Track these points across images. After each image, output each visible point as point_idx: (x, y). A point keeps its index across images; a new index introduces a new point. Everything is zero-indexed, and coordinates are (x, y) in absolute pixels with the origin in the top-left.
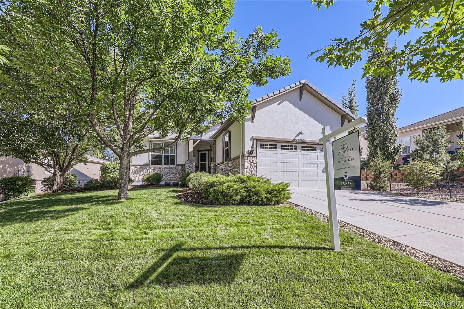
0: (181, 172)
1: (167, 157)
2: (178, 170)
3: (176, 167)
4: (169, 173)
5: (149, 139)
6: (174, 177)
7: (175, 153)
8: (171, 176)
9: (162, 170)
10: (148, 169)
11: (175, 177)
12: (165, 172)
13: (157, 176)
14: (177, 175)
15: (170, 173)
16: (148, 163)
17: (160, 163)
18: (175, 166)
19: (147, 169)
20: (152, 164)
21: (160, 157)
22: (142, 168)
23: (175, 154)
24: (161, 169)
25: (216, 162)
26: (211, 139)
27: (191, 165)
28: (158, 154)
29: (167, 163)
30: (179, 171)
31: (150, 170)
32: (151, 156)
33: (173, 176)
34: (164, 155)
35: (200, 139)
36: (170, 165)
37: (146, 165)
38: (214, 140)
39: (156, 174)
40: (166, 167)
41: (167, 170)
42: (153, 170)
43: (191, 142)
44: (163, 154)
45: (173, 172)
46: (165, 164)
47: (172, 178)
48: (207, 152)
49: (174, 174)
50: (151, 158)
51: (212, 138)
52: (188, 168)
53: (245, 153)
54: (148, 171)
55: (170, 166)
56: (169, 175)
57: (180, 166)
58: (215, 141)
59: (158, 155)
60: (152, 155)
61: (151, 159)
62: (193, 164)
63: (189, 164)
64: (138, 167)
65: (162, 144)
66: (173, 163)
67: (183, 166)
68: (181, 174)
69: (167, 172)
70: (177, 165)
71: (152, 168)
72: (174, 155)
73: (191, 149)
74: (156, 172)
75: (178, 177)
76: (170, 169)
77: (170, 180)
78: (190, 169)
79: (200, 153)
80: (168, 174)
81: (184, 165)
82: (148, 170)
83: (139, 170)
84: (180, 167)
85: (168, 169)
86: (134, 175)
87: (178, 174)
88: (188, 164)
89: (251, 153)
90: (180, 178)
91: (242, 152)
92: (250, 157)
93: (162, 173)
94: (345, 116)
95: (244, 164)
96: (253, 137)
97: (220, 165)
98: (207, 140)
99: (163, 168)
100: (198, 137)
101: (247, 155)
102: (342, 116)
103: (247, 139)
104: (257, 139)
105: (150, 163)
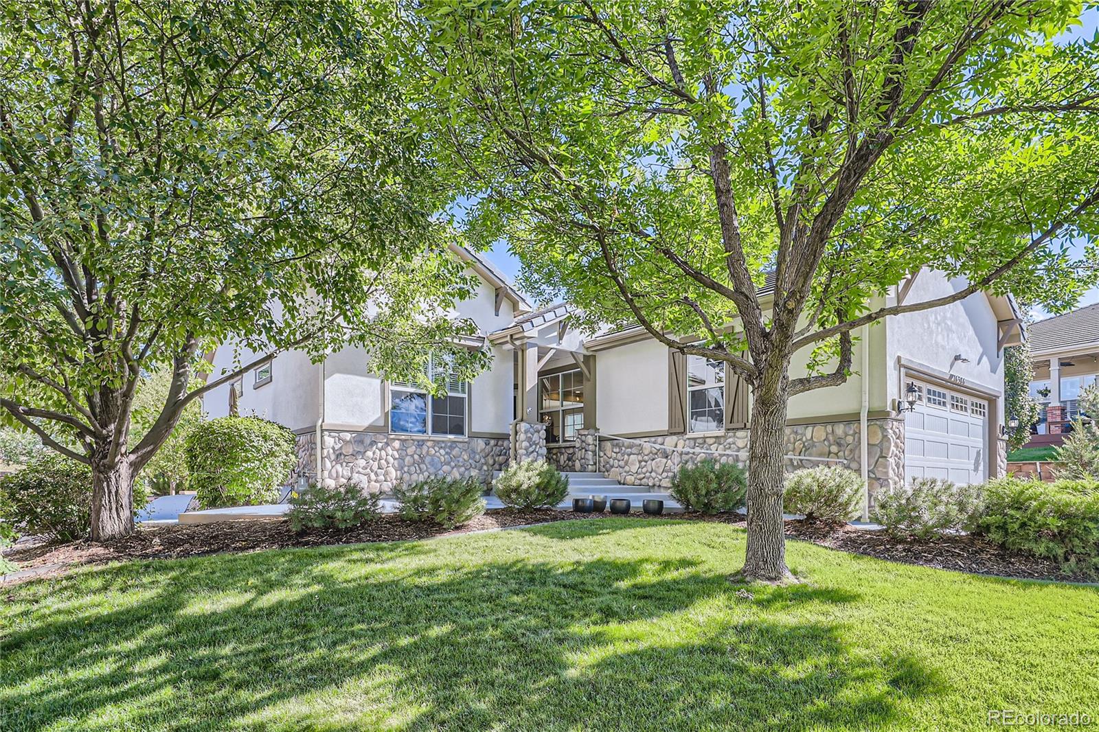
0: (482, 460)
2: (474, 452)
3: (468, 443)
4: (448, 464)
7: (463, 391)
9: (428, 453)
10: (382, 449)
12: (436, 459)
14: (473, 473)
15: (453, 464)
16: (382, 423)
18: (465, 438)
19: (380, 445)
20: (394, 429)
22: (362, 442)
23: (466, 396)
24: (425, 448)
25: (595, 429)
28: (412, 390)
30: (477, 457)
31: (390, 451)
32: (390, 395)
34: (433, 397)
35: (554, 346)
36: (451, 433)
37: (372, 429)
40: (438, 442)
41: (442, 451)
42: (397, 450)
43: (532, 355)
44: (429, 393)
45: (461, 460)
46: (435, 430)
49: (463, 469)
50: (389, 405)
51: (589, 348)
52: (526, 449)
53: (887, 409)
54: (383, 454)
55: (452, 438)
56: (450, 473)
57: (480, 441)
60: (393, 392)
61: (390, 407)
64: (348, 436)
66: (458, 426)
68: (485, 468)
69: (442, 459)
70: (474, 436)
71: (396, 445)
72: (463, 399)
73: (531, 380)
76: (451, 448)
80: (445, 468)
81: (506, 437)
82: (380, 450)
83: (351, 451)
84: (481, 444)
85: (444, 448)
86: (334, 471)
87: (476, 467)
89: (899, 408)
91: (867, 403)
92: (896, 420)
93: (426, 462)
94: (1013, 324)
95: (885, 444)
96: (899, 358)
97: (647, 439)
98: (571, 353)
99: (429, 444)
100: (551, 340)
101: (894, 414)
102: (1000, 323)
103: (891, 363)
104: (905, 367)
105: (386, 425)
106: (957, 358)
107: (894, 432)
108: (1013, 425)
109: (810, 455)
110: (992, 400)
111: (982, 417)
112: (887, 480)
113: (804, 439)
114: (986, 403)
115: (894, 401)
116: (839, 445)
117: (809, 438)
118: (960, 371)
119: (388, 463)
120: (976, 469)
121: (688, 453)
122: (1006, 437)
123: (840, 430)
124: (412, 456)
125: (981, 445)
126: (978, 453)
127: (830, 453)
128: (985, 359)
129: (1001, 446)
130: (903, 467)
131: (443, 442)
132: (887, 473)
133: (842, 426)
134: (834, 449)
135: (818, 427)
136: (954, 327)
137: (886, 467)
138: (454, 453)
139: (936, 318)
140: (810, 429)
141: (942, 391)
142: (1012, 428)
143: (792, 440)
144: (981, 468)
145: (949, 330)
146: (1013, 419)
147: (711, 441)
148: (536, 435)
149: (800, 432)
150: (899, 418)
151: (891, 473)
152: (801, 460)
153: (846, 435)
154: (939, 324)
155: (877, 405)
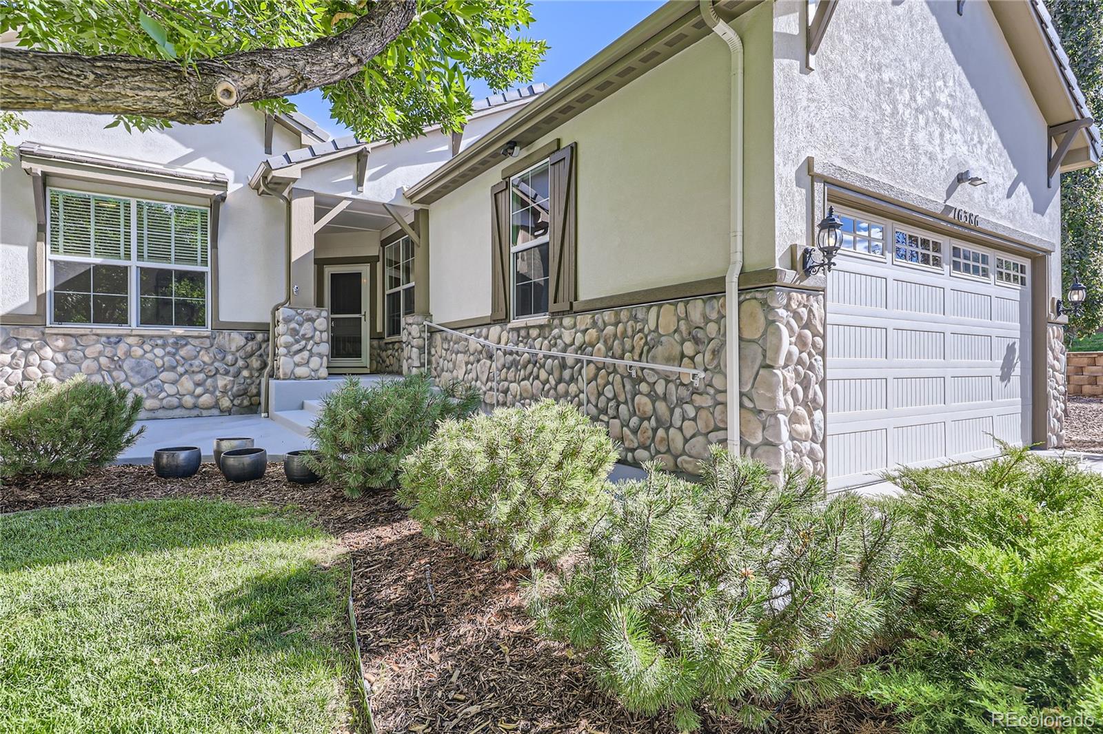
0: (241, 363)
1: (156, 281)
2: (223, 351)
3: (211, 338)
4: (173, 368)
5: (38, 169)
6: (199, 390)
7: (205, 263)
8: (187, 384)
9: (128, 354)
10: (32, 350)
11: (206, 391)
12: (146, 363)
13: (93, 408)
14: (221, 382)
15: (180, 369)
16: (33, 310)
17: (112, 312)
18: (206, 331)
19: (27, 346)
20: (59, 319)
21: (114, 278)
23: (207, 269)
24: (121, 349)
25: (427, 315)
26: (408, 204)
27: (306, 329)
28: (99, 260)
29: (156, 314)
30: (230, 358)
31: (48, 352)
32: (50, 268)
33: (198, 385)
34: (143, 271)
35: (349, 194)
36: (177, 325)
37: (12, 320)
38: (418, 207)
39: (76, 394)
40: (151, 337)
41: (159, 351)
42: (64, 351)
43: (303, 208)
44: (134, 264)
45: (196, 362)
46: (145, 320)
47: (192, 394)
48: (365, 269)
49: (201, 376)
50: (48, 284)
51: (411, 198)
52: (288, 346)
53: (777, 267)
54: (34, 358)
55: (180, 331)
56: (174, 383)
57: (235, 335)
58: (422, 216)
59: (97, 267)
60: (56, 263)
61: (50, 286)
62: (312, 320)
63: (293, 325)
65: (128, 206)
66: (191, 314)
67: (260, 332)
68: (245, 373)
69: (159, 363)
70: (220, 327)
71: (60, 343)
72: (203, 274)
73: (303, 245)
74: (79, 378)
75: (224, 392)
76: (177, 347)
77: (181, 406)
78: (297, 347)
79: (329, 270)
80: (165, 376)
81: (264, 328)
82: (27, 352)
84: (238, 339)
85: (164, 346)
87: (227, 373)
88: (287, 320)
89: (803, 263)
90: (235, 396)
91: (739, 257)
92: (801, 290)
93: (125, 367)
94: (1077, 128)
95: (771, 339)
96: (810, 162)
97: (471, 331)
98: (383, 204)
99: (131, 340)
100: (344, 186)
101: (790, 276)
102: (1054, 129)
103: (785, 171)
104: (826, 181)
105: (41, 314)
106: (961, 178)
107: (796, 315)
108: (1076, 298)
109: (654, 360)
110: (1038, 258)
111: (1018, 286)
112: (774, 415)
113: (646, 330)
114: (1027, 263)
115: (793, 249)
116: (697, 341)
117: (653, 328)
118: (967, 201)
119: (44, 371)
120: (1005, 377)
121: (511, 353)
122: (1064, 319)
123: (696, 309)
124: (96, 359)
125: (1017, 334)
126: (1011, 349)
127: (683, 356)
128: (1022, 188)
129: (1055, 336)
130: (823, 384)
131: (160, 337)
132: (773, 400)
133: (699, 303)
134: (689, 348)
135: (667, 309)
136: (956, 123)
137: (772, 388)
138: (183, 352)
139: (913, 98)
140: (654, 310)
141: (932, 237)
142: (1075, 303)
143: (630, 332)
144: (1017, 370)
145: (944, 124)
146: (1076, 288)
147: (534, 333)
148: (307, 325)
149: (640, 316)
150: (807, 283)
151: (783, 400)
152: (643, 369)
153: (707, 320)
154: (919, 111)
155: (756, 262)
